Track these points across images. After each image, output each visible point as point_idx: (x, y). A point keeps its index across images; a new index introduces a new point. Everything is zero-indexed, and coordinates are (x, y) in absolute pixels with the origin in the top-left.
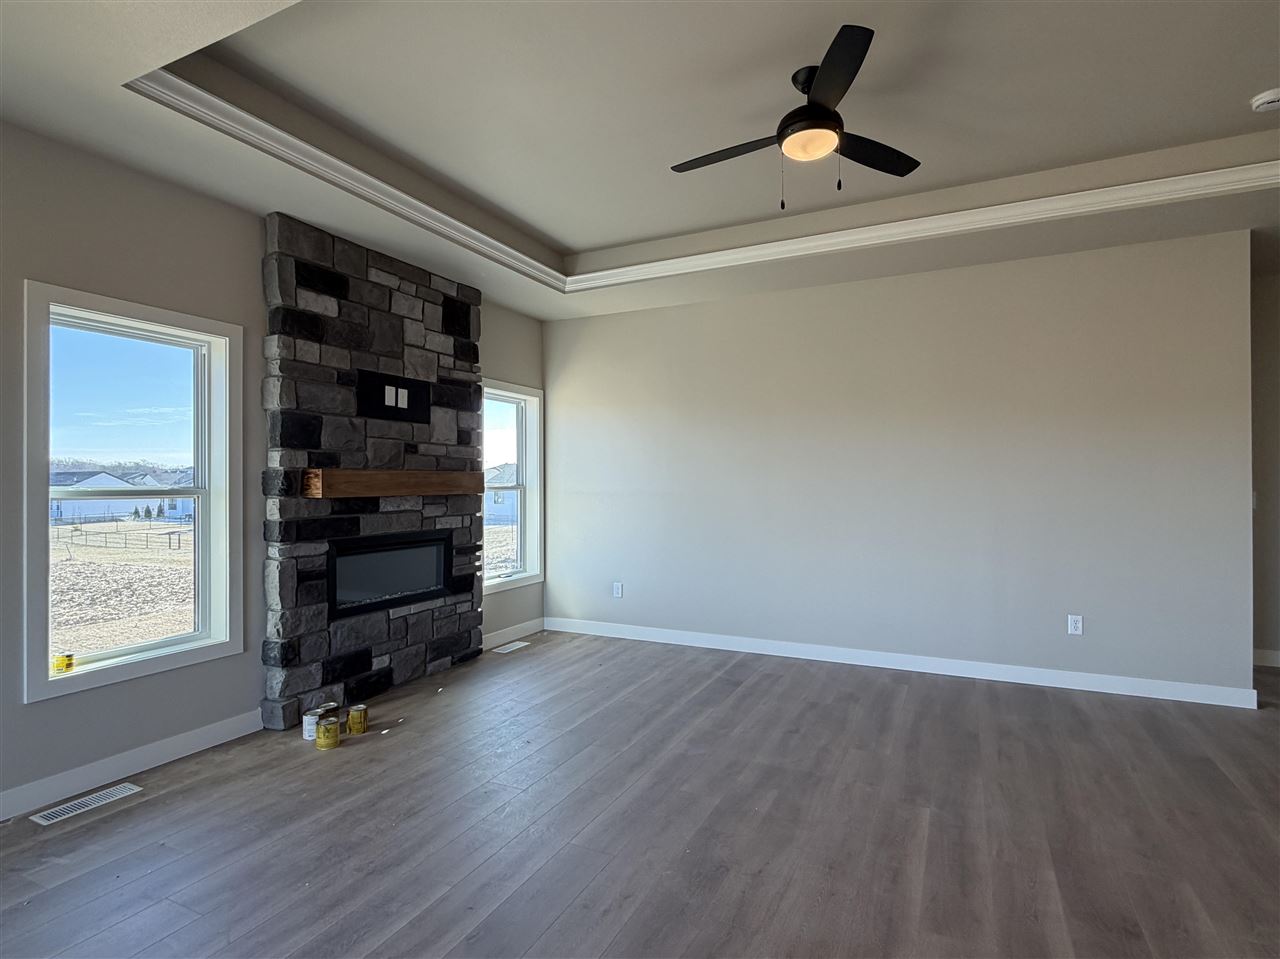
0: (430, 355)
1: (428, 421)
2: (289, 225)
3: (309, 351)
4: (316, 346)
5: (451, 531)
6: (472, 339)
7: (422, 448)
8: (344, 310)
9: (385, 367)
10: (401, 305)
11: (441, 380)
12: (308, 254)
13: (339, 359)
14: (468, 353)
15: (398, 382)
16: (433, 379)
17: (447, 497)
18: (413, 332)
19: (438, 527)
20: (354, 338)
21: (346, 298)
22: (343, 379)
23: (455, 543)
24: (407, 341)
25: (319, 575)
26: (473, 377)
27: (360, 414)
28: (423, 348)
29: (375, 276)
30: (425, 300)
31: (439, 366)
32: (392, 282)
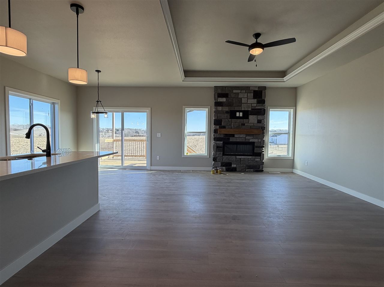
0: (249, 104)
1: (248, 119)
2: (216, 88)
3: (220, 108)
4: (221, 107)
5: (254, 143)
6: (263, 98)
7: (246, 124)
8: (227, 100)
9: (237, 109)
10: (240, 96)
11: (252, 109)
12: (220, 92)
13: (226, 109)
14: (262, 102)
15: (240, 111)
16: (250, 109)
17: (253, 135)
18: (244, 100)
19: (250, 141)
20: (229, 104)
21: (228, 97)
22: (227, 112)
23: (255, 145)
24: (242, 102)
25: (220, 147)
26: (262, 107)
27: (230, 118)
28: (247, 103)
29: (234, 91)
30: (247, 93)
31: (252, 106)
32: (239, 91)
